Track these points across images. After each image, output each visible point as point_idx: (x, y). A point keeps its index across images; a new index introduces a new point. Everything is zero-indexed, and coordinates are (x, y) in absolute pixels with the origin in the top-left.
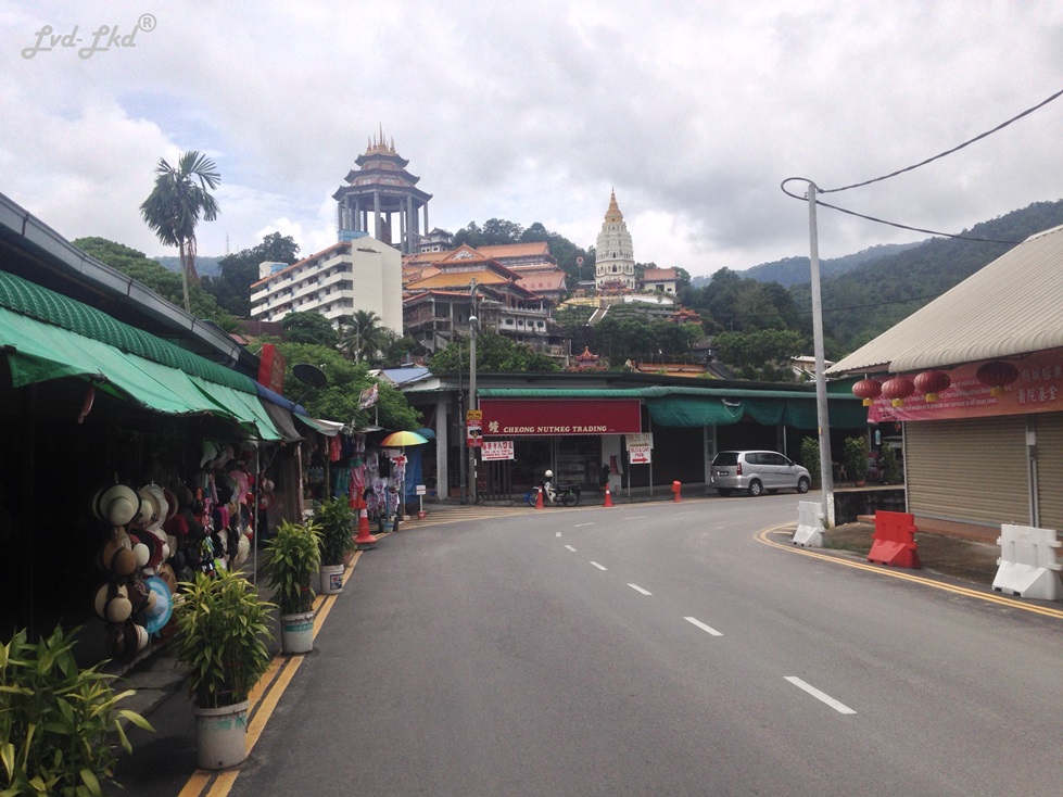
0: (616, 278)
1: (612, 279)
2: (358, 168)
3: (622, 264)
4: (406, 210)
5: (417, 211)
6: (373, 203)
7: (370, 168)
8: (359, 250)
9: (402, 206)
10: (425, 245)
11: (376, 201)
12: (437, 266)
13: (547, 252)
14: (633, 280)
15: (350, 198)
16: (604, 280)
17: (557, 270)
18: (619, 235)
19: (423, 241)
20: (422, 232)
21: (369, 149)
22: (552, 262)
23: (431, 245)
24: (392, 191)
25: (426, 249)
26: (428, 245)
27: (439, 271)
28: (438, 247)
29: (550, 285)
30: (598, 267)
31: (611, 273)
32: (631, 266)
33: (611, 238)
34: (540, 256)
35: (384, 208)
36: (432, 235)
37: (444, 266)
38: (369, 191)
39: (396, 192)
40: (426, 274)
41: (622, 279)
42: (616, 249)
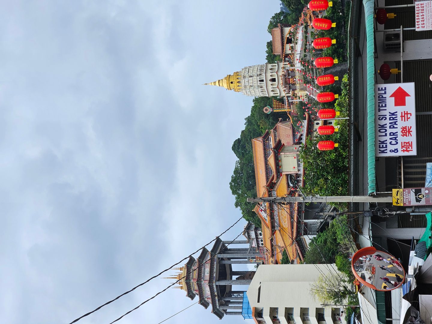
0: (280, 78)
1: (281, 82)
2: (197, 298)
3: (269, 74)
4: (229, 259)
5: (230, 250)
6: (225, 286)
7: (196, 288)
8: (258, 302)
9: (226, 262)
10: (258, 244)
11: (222, 283)
12: (273, 233)
13: (260, 139)
14: (282, 65)
15: (221, 305)
16: (282, 88)
17: (275, 129)
18: (244, 77)
19: (254, 244)
20: (247, 246)
21: (182, 288)
22: (268, 134)
23: (257, 238)
24: (215, 270)
25: (261, 243)
26: (257, 241)
27: (277, 232)
28: (259, 232)
29: (288, 136)
30: (272, 94)
31: (276, 83)
32: (270, 66)
33: (247, 84)
34: (264, 145)
35: (228, 276)
36: (249, 237)
37: (273, 227)
38: (215, 289)
39: (215, 266)
40: (280, 243)
41: (281, 73)
42: (256, 79)
